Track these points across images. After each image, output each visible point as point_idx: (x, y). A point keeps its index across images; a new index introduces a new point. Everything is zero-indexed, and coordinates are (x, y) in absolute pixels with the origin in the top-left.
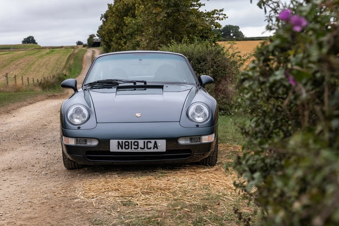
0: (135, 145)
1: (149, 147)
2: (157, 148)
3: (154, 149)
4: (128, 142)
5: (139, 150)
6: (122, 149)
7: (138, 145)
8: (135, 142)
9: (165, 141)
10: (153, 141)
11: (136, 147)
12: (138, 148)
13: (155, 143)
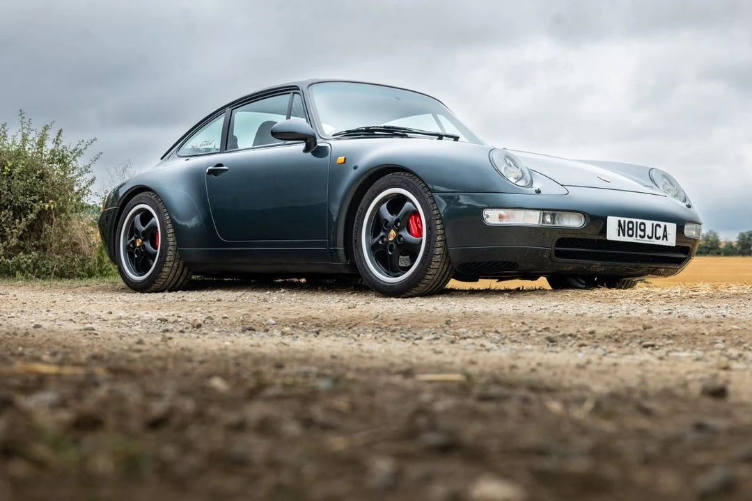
0: (641, 230)
1: (658, 236)
2: (667, 240)
3: (663, 239)
4: (632, 222)
5: (646, 241)
6: (624, 236)
7: (644, 230)
8: (642, 223)
9: (675, 225)
10: (662, 224)
11: (642, 234)
12: (644, 236)
13: (665, 228)
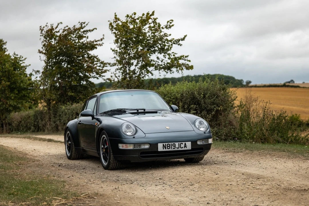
0: (173, 146)
1: (181, 147)
2: (186, 148)
3: (184, 148)
4: (169, 144)
5: (176, 149)
6: (166, 149)
7: (175, 146)
8: (173, 144)
9: (190, 142)
10: (183, 143)
11: (174, 147)
12: (175, 148)
13: (185, 144)
